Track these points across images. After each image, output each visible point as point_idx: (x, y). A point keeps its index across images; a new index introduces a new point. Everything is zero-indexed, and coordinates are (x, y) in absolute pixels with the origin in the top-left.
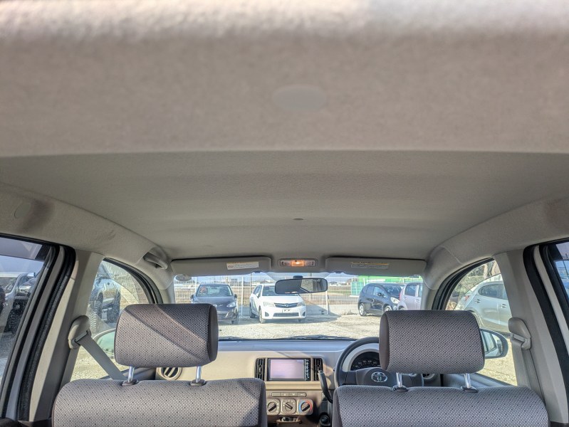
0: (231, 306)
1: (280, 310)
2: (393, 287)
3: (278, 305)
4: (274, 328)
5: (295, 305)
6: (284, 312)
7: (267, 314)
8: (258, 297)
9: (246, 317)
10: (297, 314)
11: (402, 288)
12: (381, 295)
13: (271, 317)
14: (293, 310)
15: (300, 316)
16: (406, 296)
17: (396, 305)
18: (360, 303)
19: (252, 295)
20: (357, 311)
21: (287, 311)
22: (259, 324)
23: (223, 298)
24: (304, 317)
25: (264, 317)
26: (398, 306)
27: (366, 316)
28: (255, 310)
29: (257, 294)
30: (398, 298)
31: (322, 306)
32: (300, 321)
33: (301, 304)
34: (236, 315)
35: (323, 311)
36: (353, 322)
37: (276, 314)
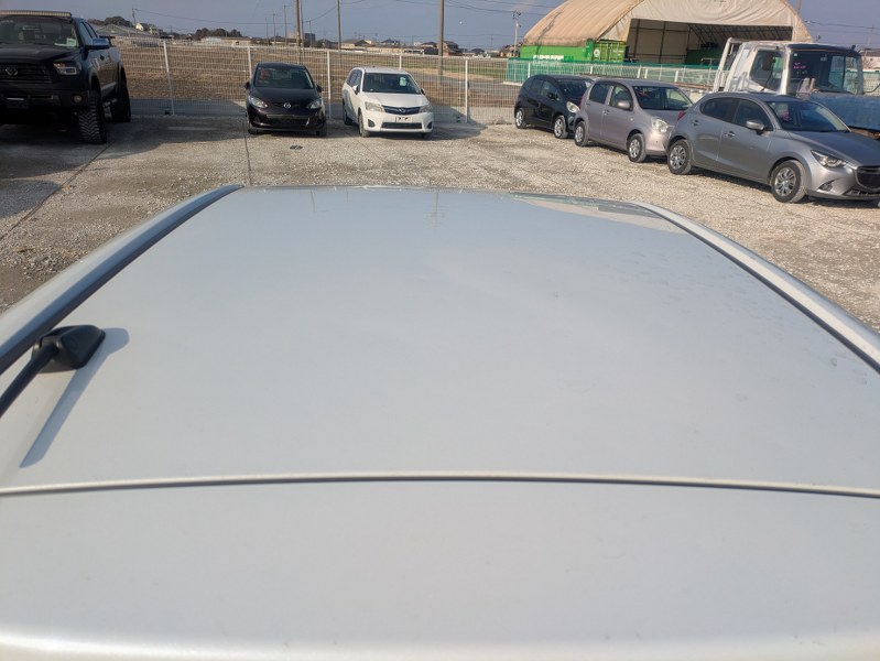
0: (313, 107)
1: (392, 118)
2: (574, 82)
3: (389, 110)
4: (383, 148)
5: (415, 111)
6: (398, 121)
7: (371, 124)
8: (357, 92)
9: (337, 122)
10: (419, 126)
11: (588, 85)
12: (553, 96)
13: (377, 128)
14: (412, 119)
15: (424, 129)
16: (591, 102)
17: (574, 114)
18: (517, 109)
19: (346, 87)
20: (512, 120)
21: (403, 119)
22: (359, 138)
23: (299, 91)
24: (428, 130)
25: (366, 127)
26: (577, 117)
27: (525, 128)
28: (353, 112)
29: (355, 87)
30: (578, 103)
31: (458, 109)
32: (422, 137)
33: (425, 109)
34: (323, 121)
35: (459, 116)
36: (504, 139)
37: (385, 125)
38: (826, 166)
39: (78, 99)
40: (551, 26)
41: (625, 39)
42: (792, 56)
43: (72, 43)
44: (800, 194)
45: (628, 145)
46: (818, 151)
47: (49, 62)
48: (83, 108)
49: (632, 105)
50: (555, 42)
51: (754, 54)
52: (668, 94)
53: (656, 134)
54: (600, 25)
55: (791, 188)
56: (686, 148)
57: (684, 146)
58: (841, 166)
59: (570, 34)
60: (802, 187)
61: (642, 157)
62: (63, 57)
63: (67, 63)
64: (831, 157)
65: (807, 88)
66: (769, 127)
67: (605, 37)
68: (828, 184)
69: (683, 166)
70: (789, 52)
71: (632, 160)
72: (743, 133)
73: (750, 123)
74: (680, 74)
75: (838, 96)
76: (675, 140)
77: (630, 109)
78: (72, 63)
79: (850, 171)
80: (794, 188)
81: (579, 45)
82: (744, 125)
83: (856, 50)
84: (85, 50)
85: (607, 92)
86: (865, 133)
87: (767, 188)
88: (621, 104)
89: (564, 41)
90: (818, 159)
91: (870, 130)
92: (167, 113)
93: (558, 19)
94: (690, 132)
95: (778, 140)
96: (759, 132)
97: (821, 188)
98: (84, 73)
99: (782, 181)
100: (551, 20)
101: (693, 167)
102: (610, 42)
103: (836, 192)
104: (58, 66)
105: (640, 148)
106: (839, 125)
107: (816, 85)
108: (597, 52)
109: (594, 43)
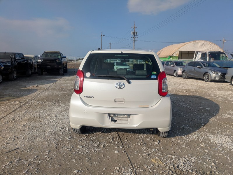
38: (214, 74)
39: (60, 67)
40: (160, 54)
41: (178, 55)
42: (209, 54)
43: (59, 57)
44: (210, 80)
45: (174, 74)
46: (212, 71)
47: (56, 60)
48: (61, 68)
49: (174, 65)
50: (161, 57)
51: (201, 54)
52: (183, 64)
53: (180, 71)
54: (171, 53)
55: (207, 79)
56: (186, 73)
57: (185, 73)
58: (217, 74)
59: (164, 55)
60: (210, 78)
61: (177, 76)
62: (58, 59)
63: (59, 60)
64: (215, 72)
65: (212, 60)
66: (202, 67)
67: (173, 55)
68: (215, 77)
69: (186, 77)
70: (208, 53)
71: (175, 77)
72: (197, 68)
73: (198, 66)
74: (188, 60)
75: (219, 61)
76: (183, 72)
77: (174, 66)
78: (60, 60)
79: (219, 74)
80: (208, 79)
81: (167, 57)
82: (196, 67)
83: (224, 52)
84: (62, 58)
85: (169, 63)
86: (225, 68)
87: (203, 80)
88: (172, 65)
89: (163, 57)
90: (212, 72)
91: (226, 68)
92: (74, 71)
93: (162, 52)
94: (186, 70)
95: (204, 69)
96: (200, 68)
97: (214, 78)
98: (61, 62)
99: (205, 78)
100: (160, 52)
101: (188, 77)
103: (217, 79)
104: (57, 61)
105: (176, 74)
106: (218, 66)
107: (214, 59)
108: (171, 59)
109: (170, 57)
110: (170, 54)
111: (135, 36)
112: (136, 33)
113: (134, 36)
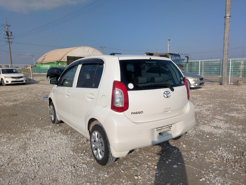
1: (14, 80)
3: (13, 78)
5: (21, 77)
6: (16, 80)
7: (7, 82)
10: (23, 81)
13: (10, 83)
14: (20, 79)
15: (24, 82)
18: (48, 76)
20: (46, 79)
21: (18, 80)
22: (2, 86)
24: (26, 82)
25: (5, 83)
32: (25, 84)
33: (24, 77)
37: (12, 82)
40: (44, 59)
50: (47, 62)
59: (51, 60)
67: (61, 61)
81: (54, 62)
93: (46, 57)
100: (44, 57)
102: (63, 62)
108: (60, 64)
109: (58, 62)
110: (58, 59)
111: (10, 37)
112: (11, 33)
113: (8, 36)
